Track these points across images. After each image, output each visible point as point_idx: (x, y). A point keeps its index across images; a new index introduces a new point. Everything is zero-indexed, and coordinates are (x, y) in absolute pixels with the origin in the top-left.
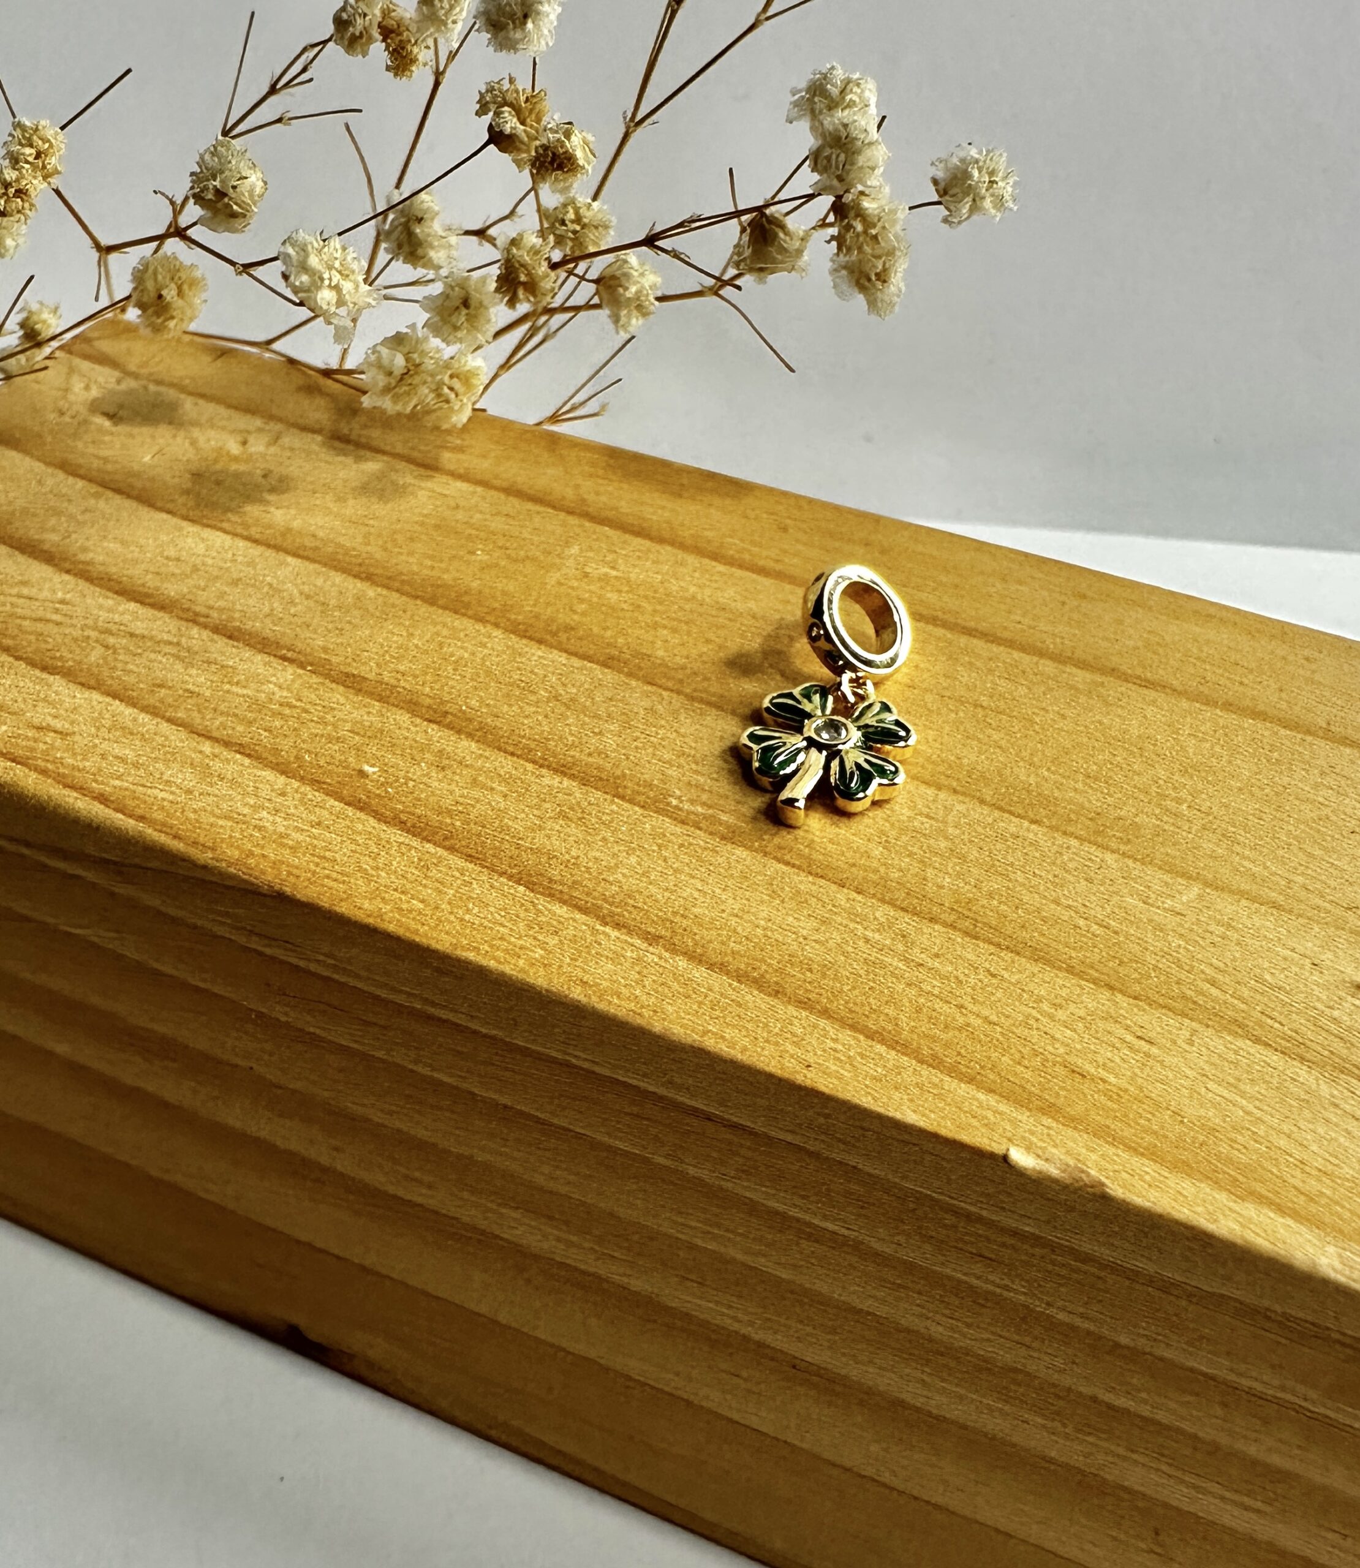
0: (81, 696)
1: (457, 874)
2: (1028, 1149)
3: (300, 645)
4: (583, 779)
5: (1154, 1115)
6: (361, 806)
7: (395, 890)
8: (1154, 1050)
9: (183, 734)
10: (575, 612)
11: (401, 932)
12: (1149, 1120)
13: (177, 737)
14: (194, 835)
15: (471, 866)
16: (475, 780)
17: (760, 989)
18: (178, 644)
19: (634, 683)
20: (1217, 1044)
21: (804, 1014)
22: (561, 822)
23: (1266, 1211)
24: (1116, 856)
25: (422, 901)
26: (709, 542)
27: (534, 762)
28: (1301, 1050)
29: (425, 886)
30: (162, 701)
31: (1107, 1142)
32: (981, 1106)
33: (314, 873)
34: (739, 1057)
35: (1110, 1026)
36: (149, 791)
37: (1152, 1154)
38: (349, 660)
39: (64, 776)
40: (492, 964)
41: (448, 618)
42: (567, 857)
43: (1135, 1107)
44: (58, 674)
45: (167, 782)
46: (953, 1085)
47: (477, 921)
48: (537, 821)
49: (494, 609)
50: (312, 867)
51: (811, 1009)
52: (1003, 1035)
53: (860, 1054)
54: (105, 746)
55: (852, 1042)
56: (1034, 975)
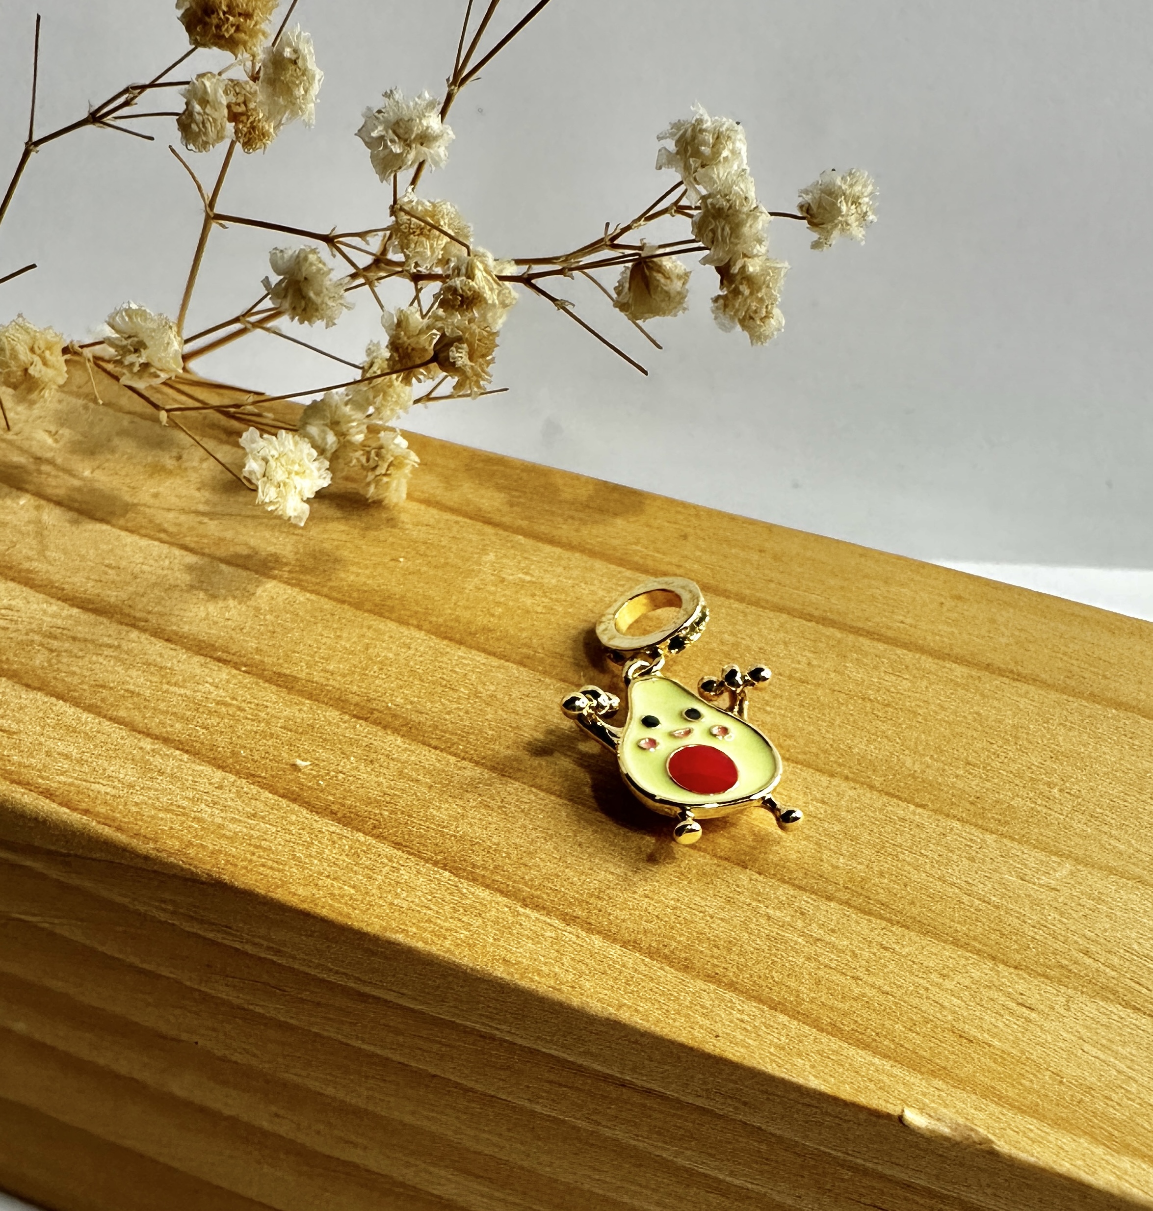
0: (27, 697)
1: (385, 861)
2: (921, 1110)
3: (234, 648)
4: (502, 770)
5: (1035, 1075)
6: (295, 798)
7: (328, 877)
8: (1034, 1015)
9: (125, 732)
10: (493, 615)
11: (333, 916)
12: (1031, 1081)
13: (119, 735)
14: (137, 827)
15: (400, 853)
16: (401, 773)
17: (671, 964)
18: (119, 647)
19: (547, 680)
20: (1091, 1009)
21: (712, 987)
22: (483, 811)
23: (1138, 1162)
24: (994, 837)
25: (354, 887)
26: (615, 549)
27: (455, 755)
29: (356, 873)
30: (103, 700)
31: (994, 1102)
32: (877, 1071)
33: (251, 861)
34: (653, 1028)
35: (994, 994)
36: (92, 786)
37: (1033, 1111)
38: (281, 661)
39: (11, 773)
40: (420, 945)
41: (373, 620)
42: (489, 843)
43: (1018, 1069)
44: (4, 677)
45: (109, 777)
46: (852, 1051)
47: (405, 905)
48: (459, 810)
49: (416, 612)
50: (248, 856)
51: (719, 982)
52: (896, 1004)
53: (764, 1023)
54: (50, 743)
55: (757, 1013)
56: (923, 947)
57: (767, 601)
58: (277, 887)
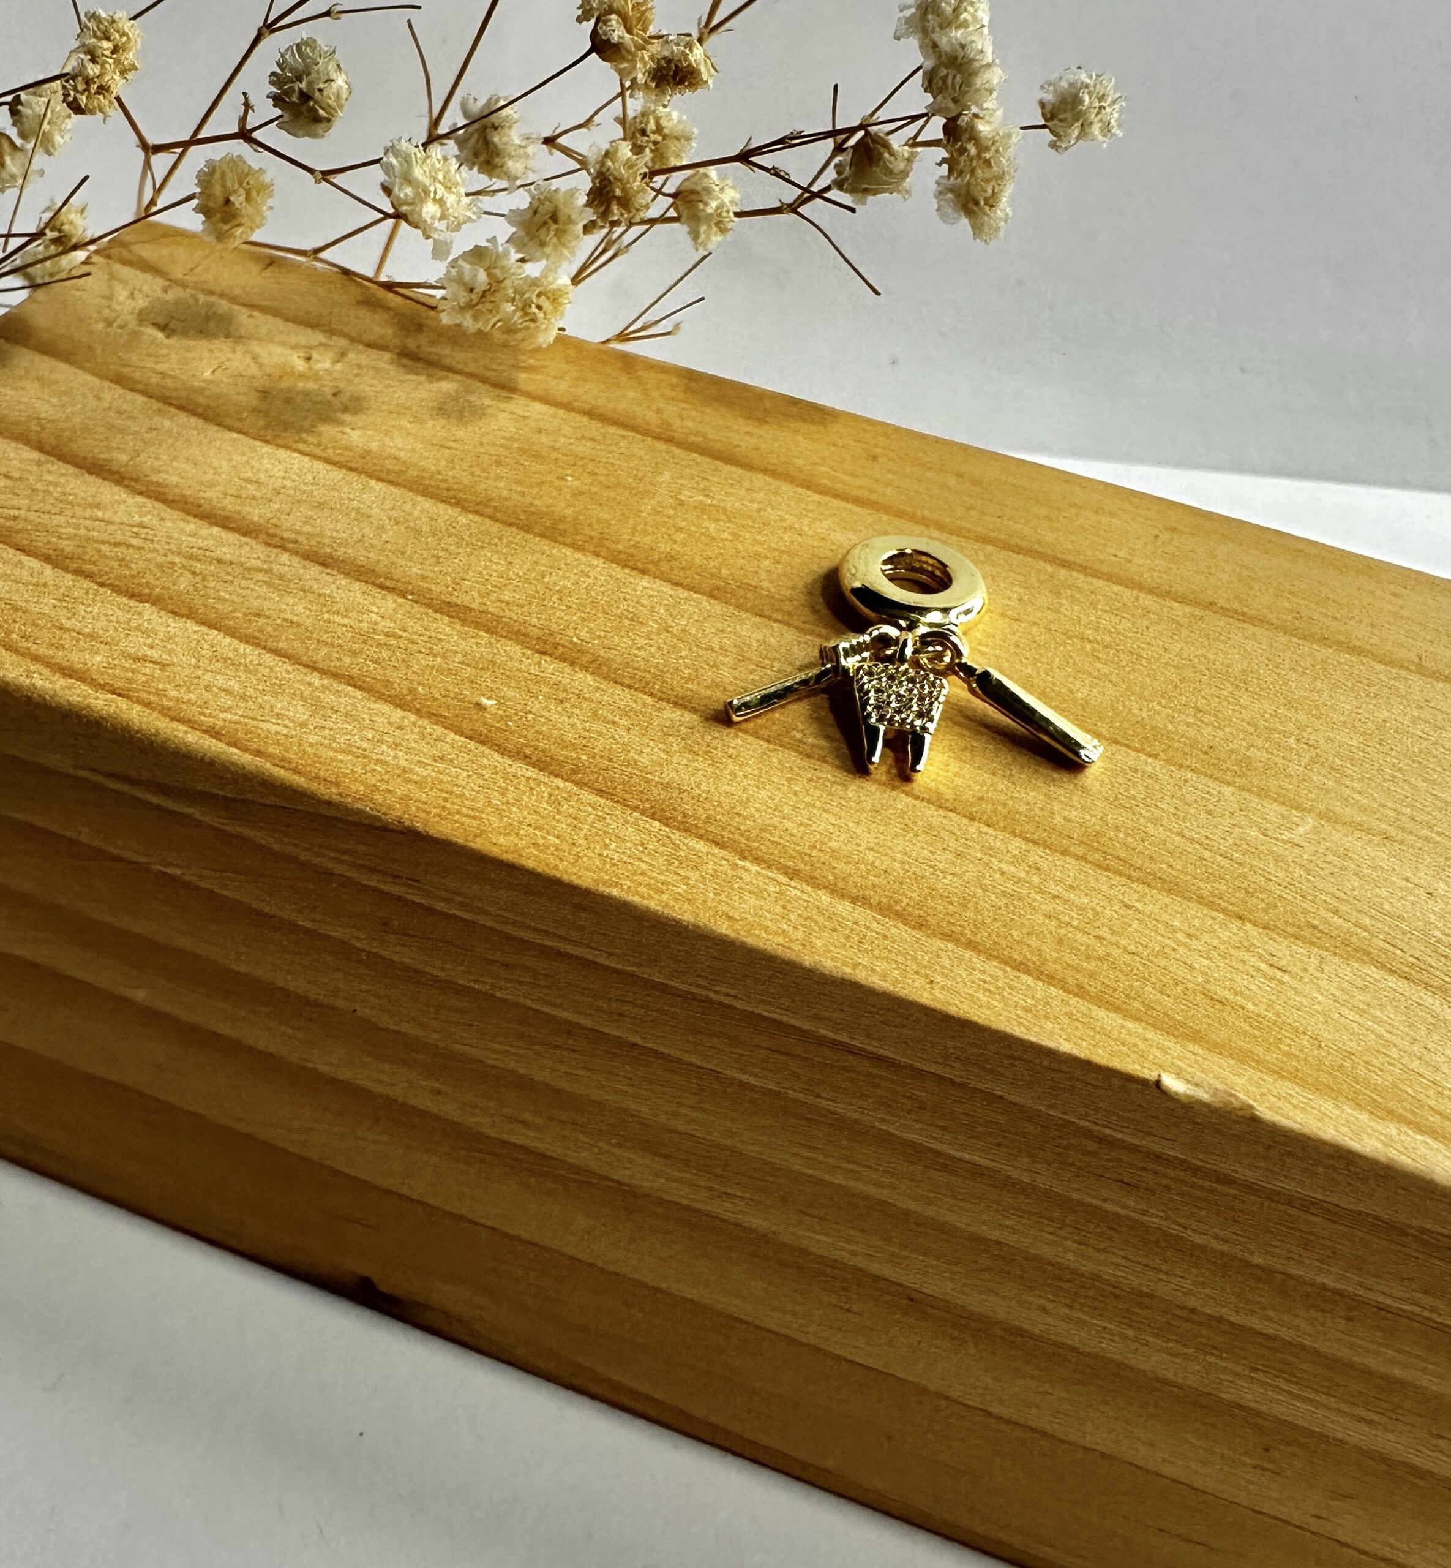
0: (175, 625)
1: (589, 809)
2: (1179, 1075)
3: (397, 574)
5: (1293, 1040)
6: (483, 741)
7: (530, 825)
8: (1286, 978)
9: (289, 665)
11: (540, 869)
12: (1289, 1045)
13: (283, 669)
14: (315, 770)
15: (603, 801)
16: (595, 714)
17: (904, 922)
18: (269, 571)
19: (743, 615)
20: (1346, 971)
21: (951, 946)
22: (688, 756)
23: (1404, 1129)
24: (1231, 789)
25: (558, 837)
26: (801, 471)
27: (651, 695)
28: (1425, 976)
29: (558, 821)
30: (261, 630)
31: (1252, 1067)
32: (1130, 1034)
33: (444, 808)
34: (891, 988)
35: (1244, 955)
36: (262, 725)
37: (1294, 1077)
38: (450, 590)
39: (170, 708)
40: (637, 899)
41: (545, 545)
42: (698, 791)
43: (1274, 1033)
44: (147, 602)
45: (278, 714)
46: (1100, 1013)
47: (616, 856)
48: (663, 756)
49: (592, 538)
50: (440, 801)
51: (957, 942)
52: (1143, 964)
53: (1008, 984)
54: (208, 677)
55: (1000, 973)
56: (1166, 905)
57: (969, 531)
58: (476, 836)
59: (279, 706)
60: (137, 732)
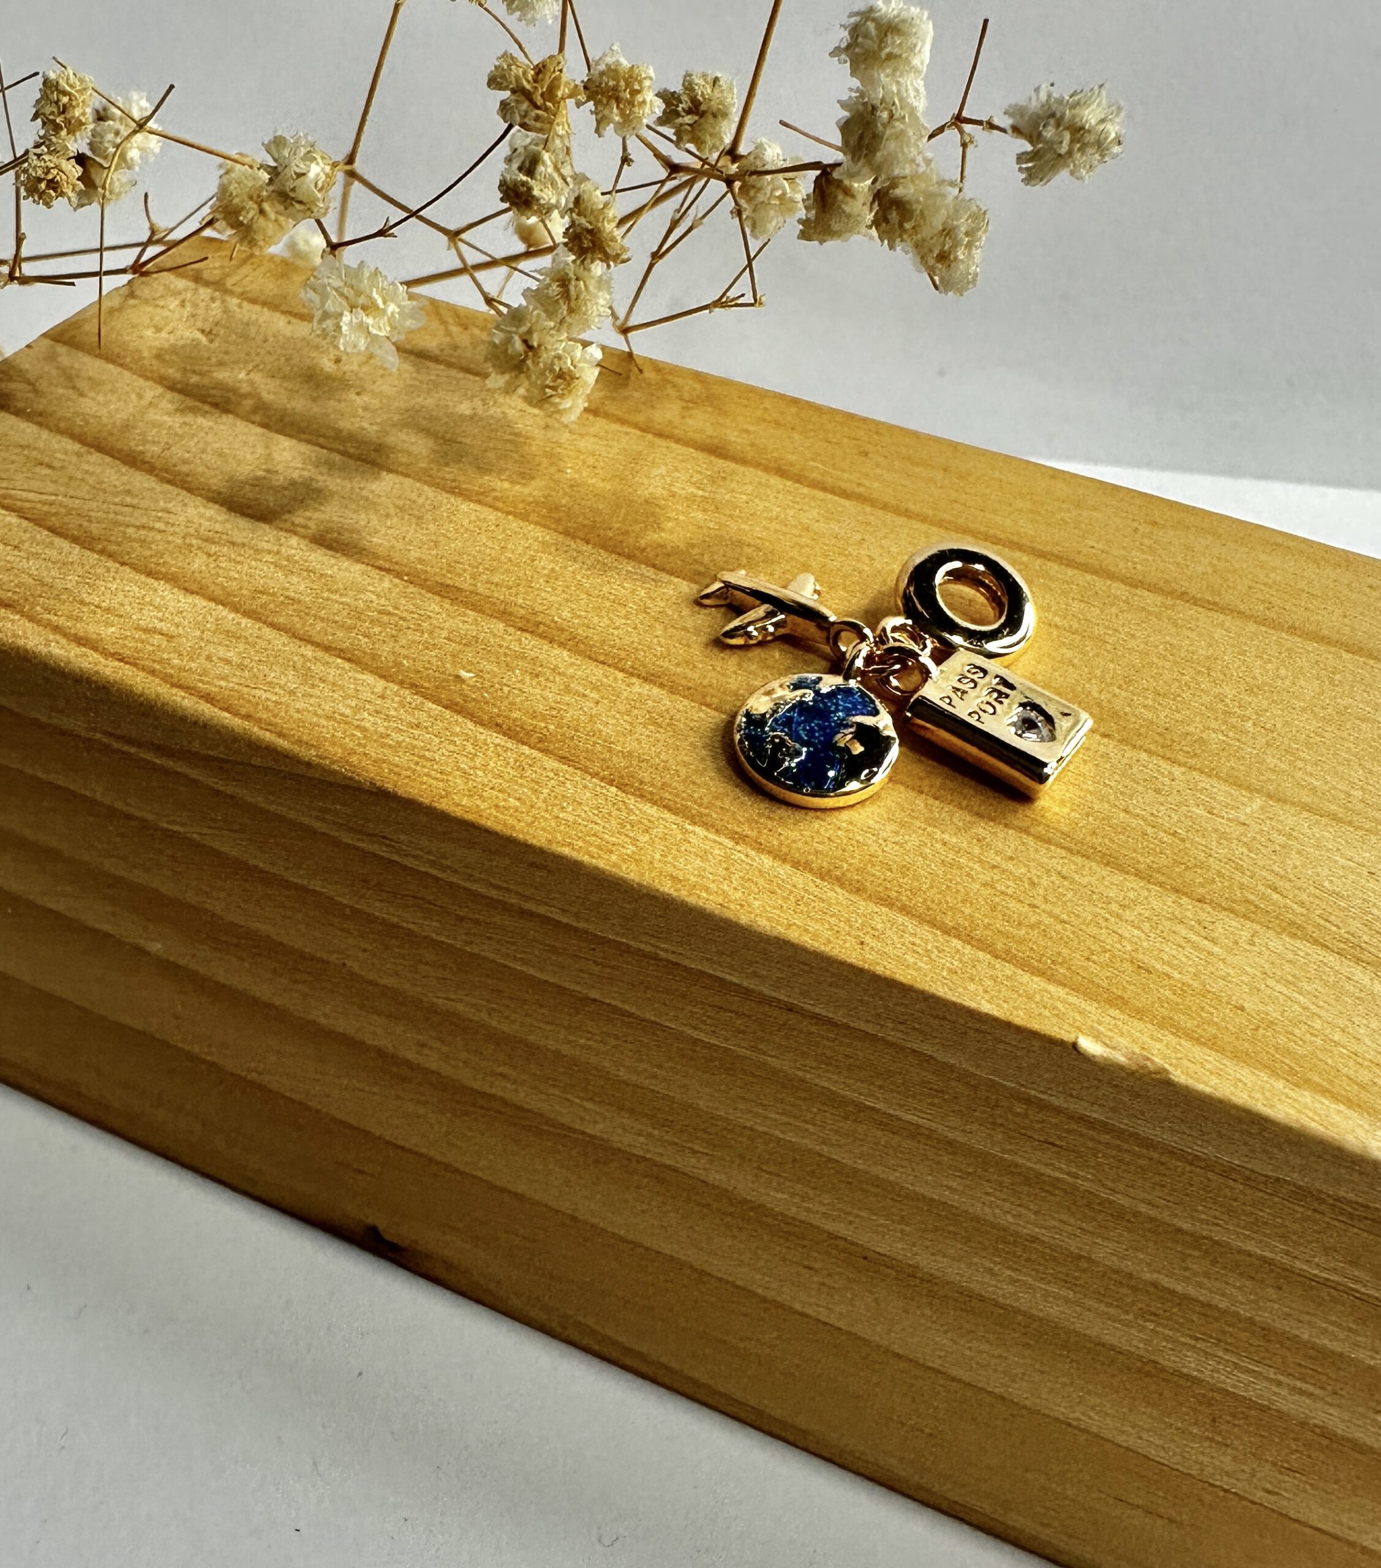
0: (186, 601)
1: (551, 775)
2: (1097, 1037)
3: (396, 557)
4: (671, 687)
5: (1215, 1008)
6: (458, 709)
7: (492, 788)
8: (1216, 949)
9: (285, 639)
11: (498, 828)
12: (1210, 1013)
13: (279, 640)
14: (298, 734)
15: (565, 767)
16: (567, 687)
17: (842, 886)
18: (278, 553)
20: (1275, 944)
21: (884, 910)
22: (651, 727)
23: (1320, 1098)
24: (1183, 769)
25: (519, 799)
26: (792, 464)
27: (622, 670)
28: (1358, 952)
29: (521, 785)
30: (264, 606)
31: (1172, 1033)
32: (1052, 998)
33: (414, 771)
34: (823, 948)
35: (1176, 926)
36: (253, 692)
37: (1212, 1043)
38: (444, 572)
39: (171, 676)
40: (586, 859)
41: (539, 532)
42: (657, 760)
43: (1197, 1001)
44: (162, 579)
45: (270, 683)
46: (1025, 977)
47: (571, 818)
48: (628, 727)
49: (584, 526)
50: (412, 764)
51: (890, 906)
52: (1073, 933)
53: (937, 947)
54: (211, 648)
55: (930, 937)
56: (1103, 878)
58: (441, 797)
59: (272, 675)
60: (140, 696)
